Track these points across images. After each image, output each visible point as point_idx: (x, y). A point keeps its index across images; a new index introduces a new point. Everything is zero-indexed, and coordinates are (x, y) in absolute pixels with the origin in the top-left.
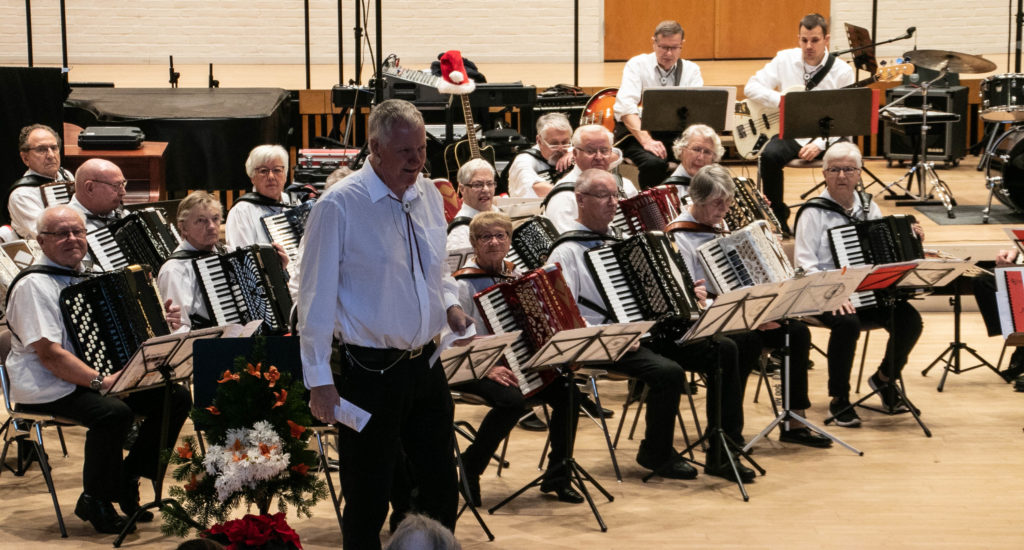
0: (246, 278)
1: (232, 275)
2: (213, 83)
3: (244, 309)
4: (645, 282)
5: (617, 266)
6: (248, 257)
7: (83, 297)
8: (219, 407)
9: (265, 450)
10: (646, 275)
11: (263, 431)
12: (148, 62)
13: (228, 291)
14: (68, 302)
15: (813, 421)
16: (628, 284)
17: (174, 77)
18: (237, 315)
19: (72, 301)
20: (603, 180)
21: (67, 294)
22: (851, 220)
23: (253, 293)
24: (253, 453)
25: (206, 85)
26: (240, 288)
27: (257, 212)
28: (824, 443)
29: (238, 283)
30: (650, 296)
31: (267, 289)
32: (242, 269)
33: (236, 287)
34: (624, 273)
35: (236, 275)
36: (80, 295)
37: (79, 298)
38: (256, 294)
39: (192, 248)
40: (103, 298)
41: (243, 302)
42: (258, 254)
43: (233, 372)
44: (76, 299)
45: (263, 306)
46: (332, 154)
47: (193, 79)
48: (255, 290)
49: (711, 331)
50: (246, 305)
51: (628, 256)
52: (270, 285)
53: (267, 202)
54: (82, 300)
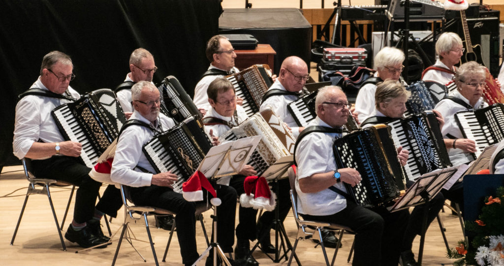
0: (420, 135)
1: (410, 132)
3: (419, 155)
6: (422, 121)
7: (348, 146)
8: (484, 220)
13: (407, 144)
14: (339, 148)
18: (413, 159)
19: (341, 147)
23: (425, 145)
25: (244, 6)
26: (416, 142)
29: (414, 138)
31: (434, 142)
32: (417, 129)
33: (413, 141)
35: (413, 133)
36: (346, 144)
37: (345, 146)
38: (427, 146)
39: (381, 115)
40: (360, 146)
41: (418, 151)
42: (427, 119)
43: (494, 197)
44: (344, 147)
45: (432, 153)
46: (348, 51)
48: (426, 143)
50: (420, 152)
52: (435, 139)
54: (347, 147)
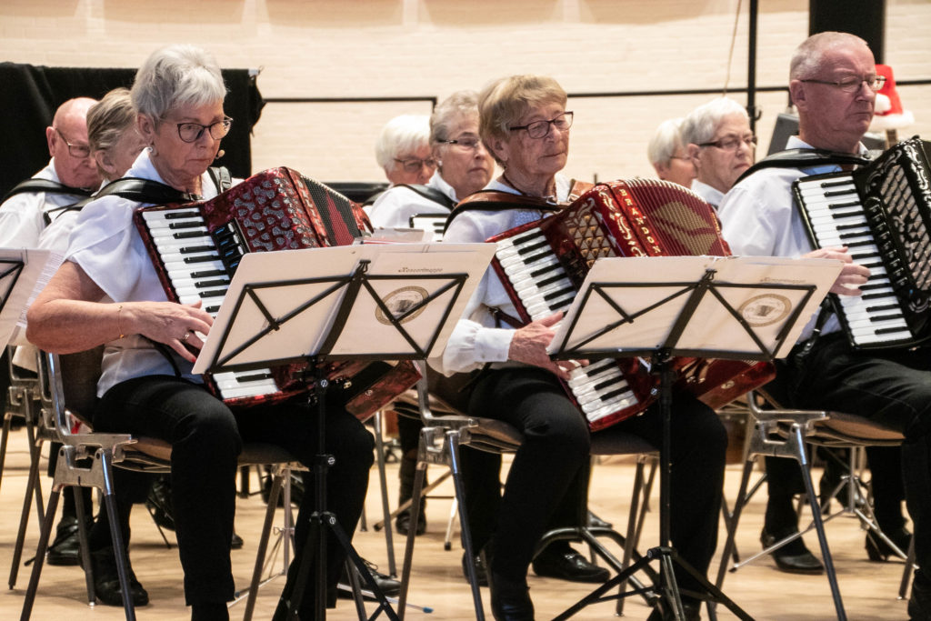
4: (906, 234)
5: (859, 208)
10: (908, 220)
16: (877, 242)
20: (847, 52)
30: (914, 259)
34: (870, 222)
51: (879, 187)
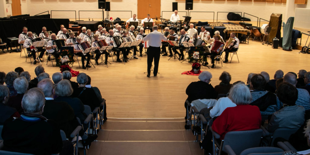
2: (93, 20)
8: (63, 54)
9: (66, 58)
11: (66, 56)
12: (87, 18)
15: (136, 56)
17: (89, 20)
21: (53, 42)
22: (142, 35)
24: (65, 59)
27: (83, 34)
28: (137, 59)
47: (91, 20)
49: (122, 47)
53: (84, 33)
